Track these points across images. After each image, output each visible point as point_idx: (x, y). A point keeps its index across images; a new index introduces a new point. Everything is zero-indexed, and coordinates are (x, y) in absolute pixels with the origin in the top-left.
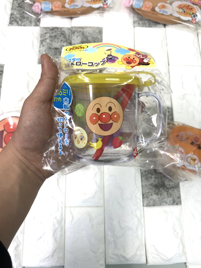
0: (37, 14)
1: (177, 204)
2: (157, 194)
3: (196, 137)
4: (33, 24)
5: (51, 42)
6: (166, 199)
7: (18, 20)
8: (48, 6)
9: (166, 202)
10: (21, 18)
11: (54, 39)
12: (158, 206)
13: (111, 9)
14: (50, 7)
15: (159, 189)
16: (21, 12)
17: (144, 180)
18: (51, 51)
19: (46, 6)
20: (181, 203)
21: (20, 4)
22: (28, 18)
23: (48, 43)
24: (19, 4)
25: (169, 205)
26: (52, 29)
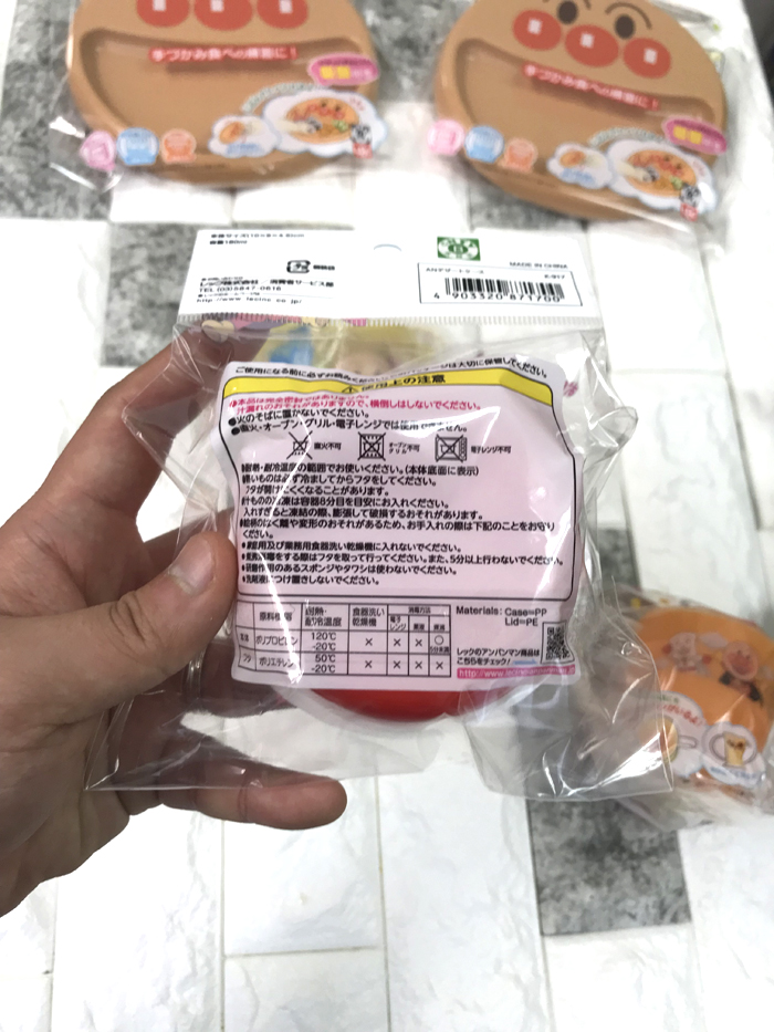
0: (99, 176)
1: (674, 920)
2: (594, 882)
3: (739, 652)
4: (84, 209)
5: (153, 282)
6: (630, 903)
7: (22, 194)
8: (142, 147)
9: (633, 912)
10: (33, 189)
11: (167, 269)
12: (600, 930)
13: (385, 163)
14: (153, 151)
15: (601, 860)
16: (33, 163)
17: (539, 825)
18: (154, 315)
19: (134, 147)
20: (689, 916)
21: (30, 135)
22: (61, 190)
23: (142, 285)
24: (24, 135)
25: (644, 924)
26: (156, 229)
